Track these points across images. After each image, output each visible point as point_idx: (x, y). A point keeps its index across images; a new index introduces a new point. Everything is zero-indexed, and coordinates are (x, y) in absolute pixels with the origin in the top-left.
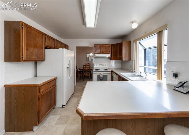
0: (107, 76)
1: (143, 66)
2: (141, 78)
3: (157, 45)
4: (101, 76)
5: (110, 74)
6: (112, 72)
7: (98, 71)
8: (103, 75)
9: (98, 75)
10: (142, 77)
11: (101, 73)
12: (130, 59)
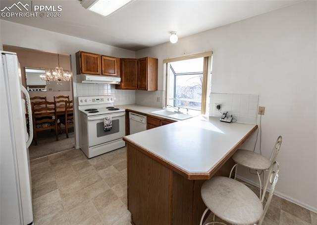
0: (118, 120)
1: (172, 99)
2: (180, 114)
3: (202, 71)
4: (106, 122)
5: (125, 116)
6: (127, 111)
7: (96, 114)
8: (111, 119)
9: (99, 122)
10: (182, 113)
11: (108, 116)
12: (156, 89)
